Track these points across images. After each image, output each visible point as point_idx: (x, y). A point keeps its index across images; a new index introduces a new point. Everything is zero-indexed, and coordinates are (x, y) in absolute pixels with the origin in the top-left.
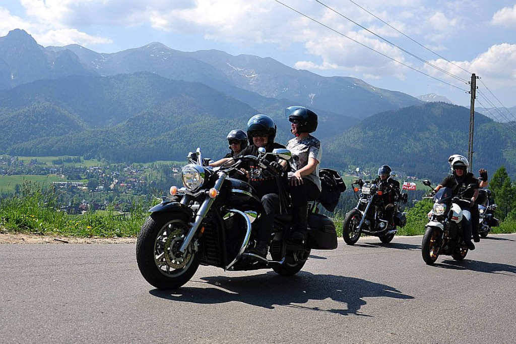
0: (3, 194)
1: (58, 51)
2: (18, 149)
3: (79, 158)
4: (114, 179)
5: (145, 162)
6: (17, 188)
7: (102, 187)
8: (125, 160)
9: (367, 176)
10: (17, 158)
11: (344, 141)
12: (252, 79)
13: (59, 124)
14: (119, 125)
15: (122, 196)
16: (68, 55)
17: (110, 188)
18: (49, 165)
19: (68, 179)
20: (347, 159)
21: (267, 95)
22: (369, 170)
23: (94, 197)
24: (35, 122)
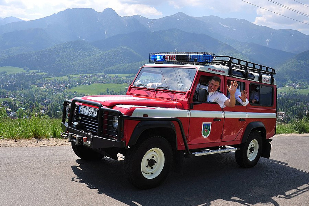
1: (129, 18)
2: (108, 70)
6: (108, 90)
9: (299, 87)
10: (108, 75)
11: (286, 67)
12: (233, 32)
16: (134, 21)
18: (124, 79)
20: (287, 77)
21: (242, 41)
22: (301, 84)
24: (117, 56)
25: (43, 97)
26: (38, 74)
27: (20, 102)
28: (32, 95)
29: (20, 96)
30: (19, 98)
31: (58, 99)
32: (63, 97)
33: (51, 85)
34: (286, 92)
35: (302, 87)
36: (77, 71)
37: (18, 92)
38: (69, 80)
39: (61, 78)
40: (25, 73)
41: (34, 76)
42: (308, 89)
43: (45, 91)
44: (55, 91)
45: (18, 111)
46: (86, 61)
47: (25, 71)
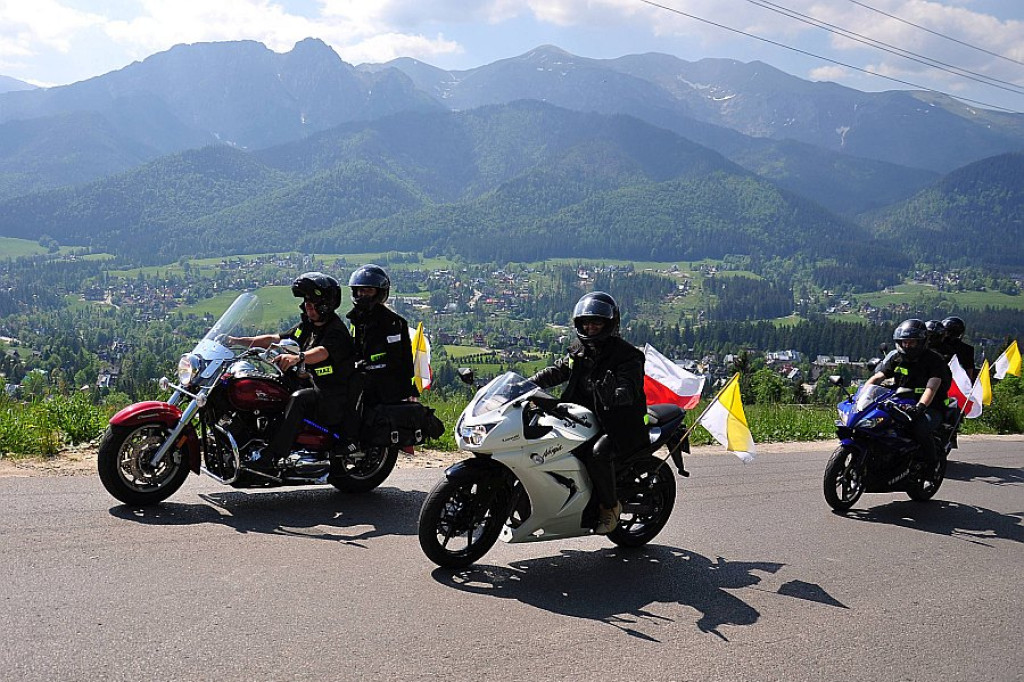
0: (290, 318)
1: (377, 70)
2: (315, 240)
3: (416, 255)
4: (475, 291)
5: (529, 261)
7: (454, 305)
8: (494, 256)
9: (954, 283)
10: (313, 258)
11: (907, 217)
12: (725, 104)
13: (381, 197)
14: (484, 196)
15: (490, 321)
16: (394, 77)
17: (468, 307)
19: (397, 291)
20: (911, 251)
21: (755, 133)
22: (959, 273)
23: (441, 323)
24: (341, 196)
25: (106, 332)
26: (86, 257)
27: (30, 352)
28: (70, 326)
29: (30, 331)
30: (28, 339)
31: (152, 339)
32: (168, 331)
33: (127, 295)
34: (909, 303)
35: (964, 286)
36: (213, 246)
37: (24, 317)
38: (186, 278)
39: (162, 272)
40: (43, 258)
41: (75, 266)
42: (984, 290)
43: (111, 313)
44: (141, 313)
45: (26, 380)
46: (242, 214)
47: (43, 251)
